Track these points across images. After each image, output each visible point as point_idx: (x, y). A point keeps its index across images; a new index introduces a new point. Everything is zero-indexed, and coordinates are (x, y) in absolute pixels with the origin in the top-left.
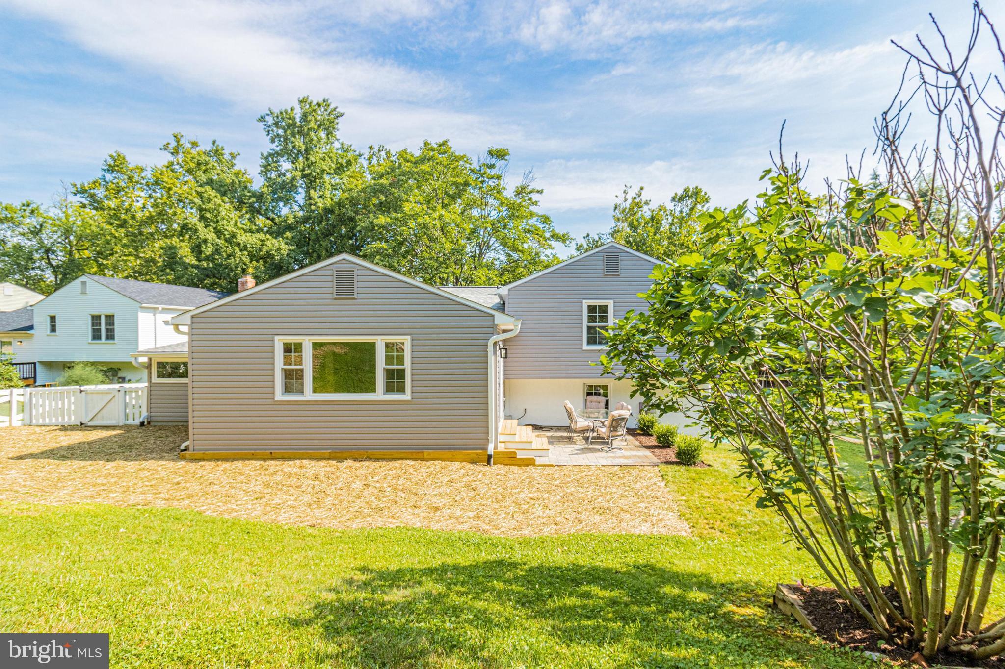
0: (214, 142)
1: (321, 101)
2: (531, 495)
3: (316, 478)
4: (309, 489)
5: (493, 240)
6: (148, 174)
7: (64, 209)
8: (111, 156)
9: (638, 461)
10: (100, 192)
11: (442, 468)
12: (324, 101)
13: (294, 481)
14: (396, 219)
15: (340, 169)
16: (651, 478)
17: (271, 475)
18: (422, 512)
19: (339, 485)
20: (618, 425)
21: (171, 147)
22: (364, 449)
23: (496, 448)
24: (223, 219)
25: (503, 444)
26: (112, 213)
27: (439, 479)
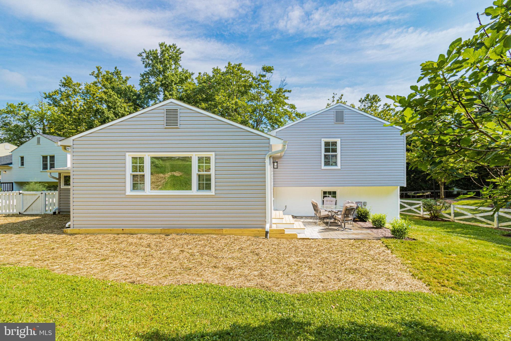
0: (116, 68)
1: (171, 45)
2: (298, 259)
3: (149, 246)
4: (142, 254)
5: (264, 117)
6: (83, 87)
7: (41, 107)
8: (64, 78)
9: (365, 237)
10: (58, 97)
11: (235, 240)
12: (173, 45)
13: (133, 248)
14: (211, 105)
15: (182, 81)
16: (379, 248)
17: (118, 244)
18: (219, 271)
19: (164, 251)
20: (350, 213)
21: (95, 73)
22: (183, 227)
23: (271, 227)
24: (118, 107)
25: (275, 225)
26: (64, 108)
27: (233, 247)
